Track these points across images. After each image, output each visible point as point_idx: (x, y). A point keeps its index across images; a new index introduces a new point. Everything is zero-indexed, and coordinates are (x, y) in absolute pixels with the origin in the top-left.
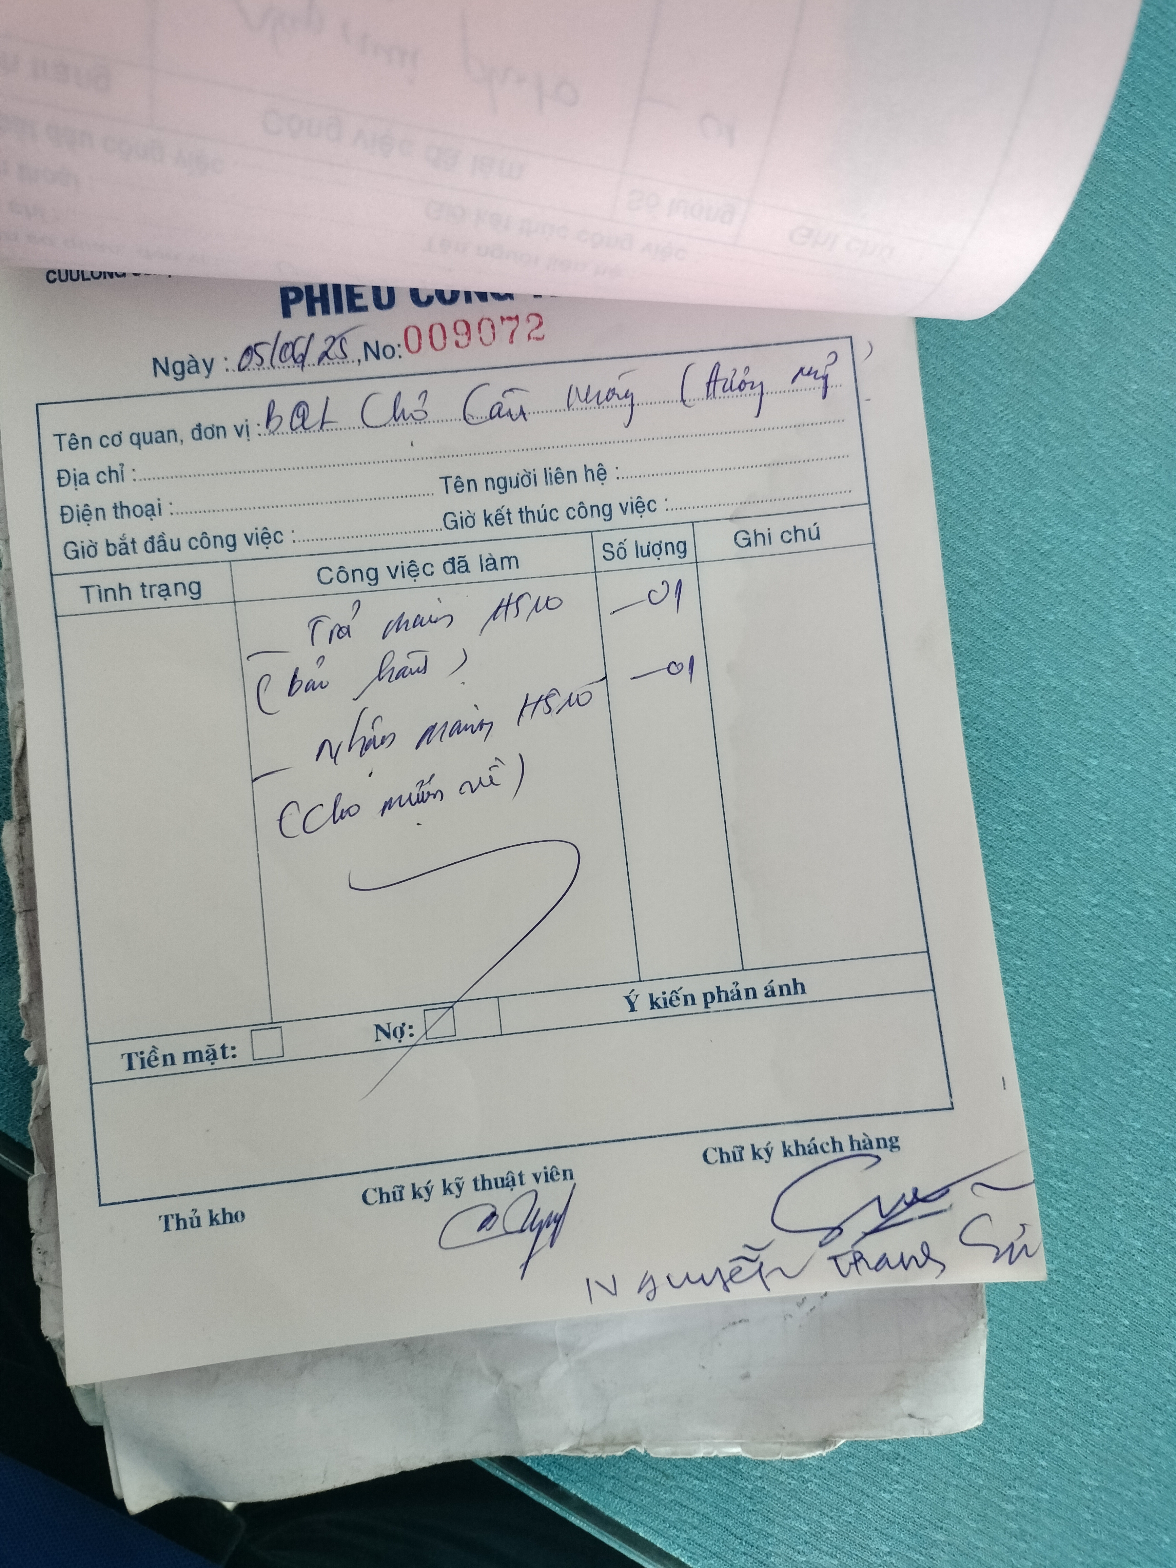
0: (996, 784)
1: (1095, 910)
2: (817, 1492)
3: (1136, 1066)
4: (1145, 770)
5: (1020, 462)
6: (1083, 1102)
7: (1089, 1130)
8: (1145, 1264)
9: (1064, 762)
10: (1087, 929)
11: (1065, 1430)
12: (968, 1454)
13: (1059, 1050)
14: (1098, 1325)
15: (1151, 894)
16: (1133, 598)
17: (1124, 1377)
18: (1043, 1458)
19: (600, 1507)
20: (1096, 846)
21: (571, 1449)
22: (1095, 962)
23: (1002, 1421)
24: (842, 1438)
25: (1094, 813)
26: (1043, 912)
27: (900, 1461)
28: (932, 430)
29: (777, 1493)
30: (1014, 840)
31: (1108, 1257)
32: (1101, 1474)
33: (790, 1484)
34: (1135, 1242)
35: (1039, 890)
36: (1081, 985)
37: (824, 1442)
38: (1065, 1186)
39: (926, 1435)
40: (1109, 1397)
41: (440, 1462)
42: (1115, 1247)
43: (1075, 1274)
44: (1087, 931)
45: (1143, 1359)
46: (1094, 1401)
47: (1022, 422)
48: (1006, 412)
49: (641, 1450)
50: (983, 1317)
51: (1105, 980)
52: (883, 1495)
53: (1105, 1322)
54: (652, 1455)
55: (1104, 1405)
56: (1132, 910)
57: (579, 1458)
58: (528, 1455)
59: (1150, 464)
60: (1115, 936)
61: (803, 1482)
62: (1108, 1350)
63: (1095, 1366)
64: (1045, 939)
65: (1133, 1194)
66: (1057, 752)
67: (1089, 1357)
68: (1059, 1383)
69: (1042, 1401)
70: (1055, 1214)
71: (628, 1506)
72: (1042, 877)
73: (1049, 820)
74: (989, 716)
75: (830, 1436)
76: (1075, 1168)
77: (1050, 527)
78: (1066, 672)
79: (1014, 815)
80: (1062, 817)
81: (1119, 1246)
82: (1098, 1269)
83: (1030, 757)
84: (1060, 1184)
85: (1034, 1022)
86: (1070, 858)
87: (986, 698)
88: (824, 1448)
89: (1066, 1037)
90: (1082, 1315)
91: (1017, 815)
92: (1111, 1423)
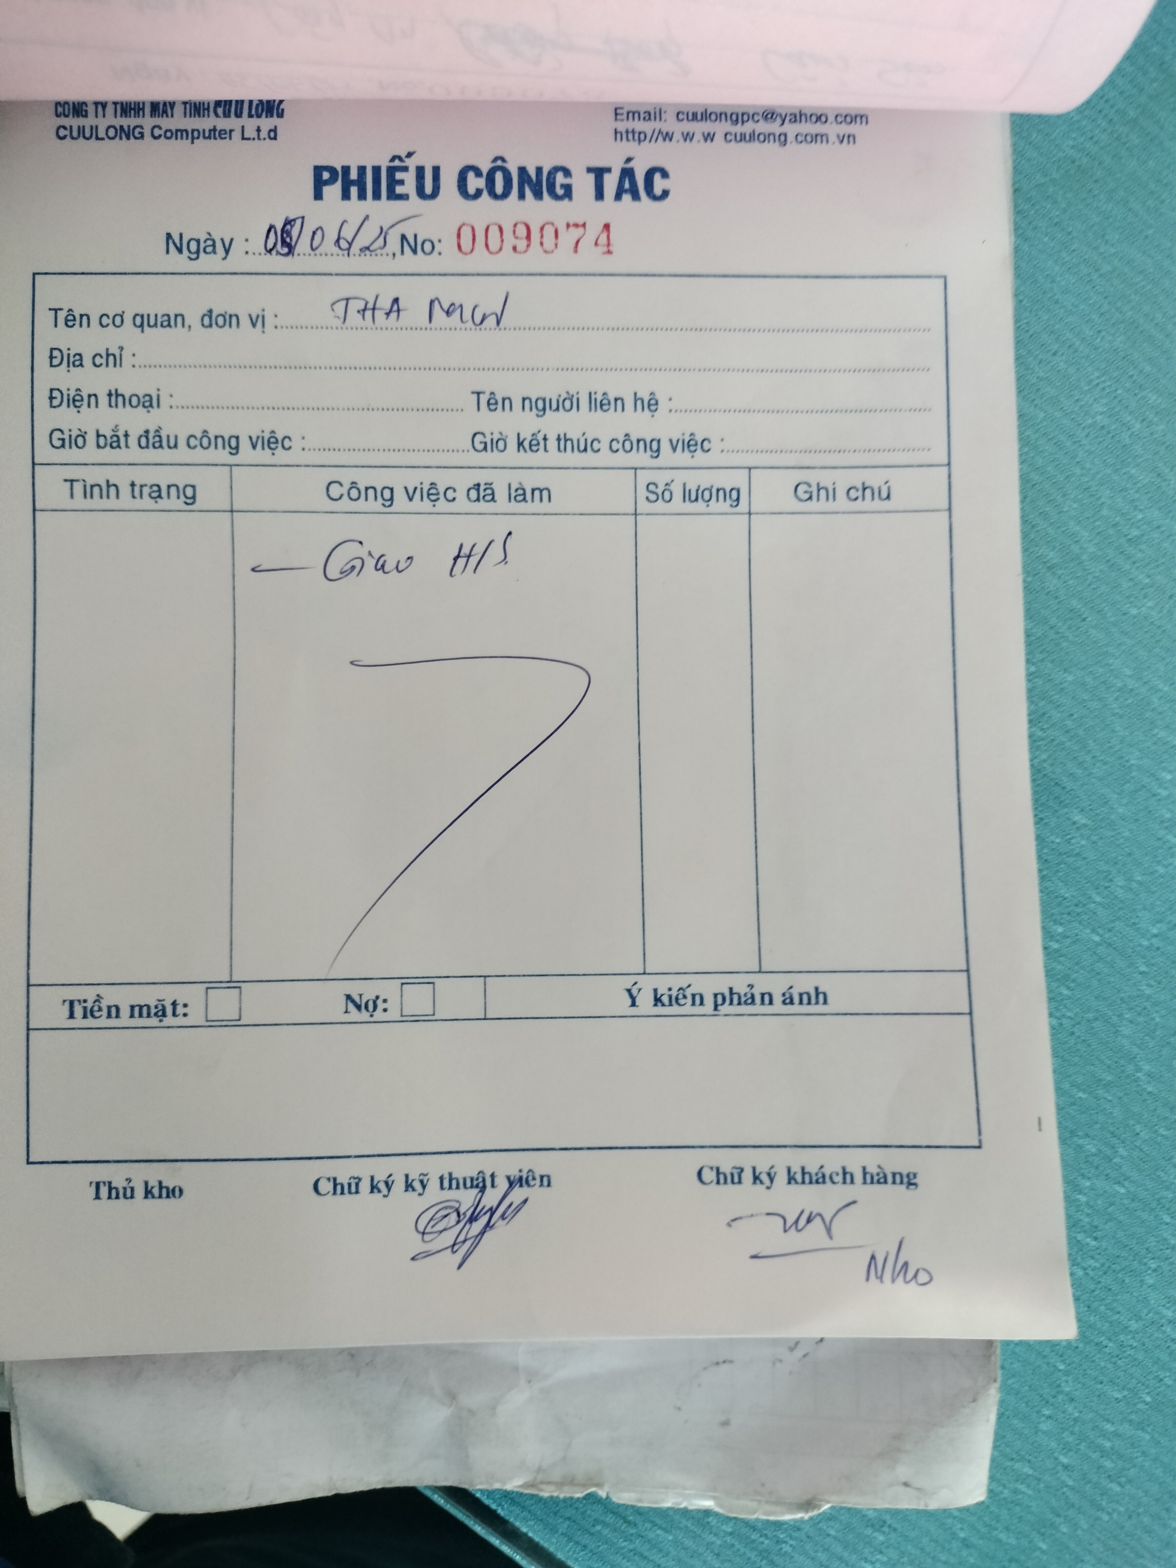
0: (1057, 790)
1: (1154, 940)
2: (793, 1554)
5: (1113, 436)
6: (1122, 1151)
7: (1126, 1183)
9: (1134, 774)
10: (1144, 960)
11: (1071, 1513)
12: (962, 1529)
13: (1100, 1092)
14: (1117, 1399)
17: (1140, 1459)
18: (1044, 1540)
20: (1161, 870)
21: (525, 1486)
22: (1149, 997)
23: (1002, 1496)
24: (827, 1503)
25: (1162, 832)
27: (886, 1529)
29: (747, 1552)
30: (1072, 856)
31: (1134, 1325)
33: (762, 1543)
34: (1165, 1312)
35: (1095, 913)
36: (1131, 1022)
37: (807, 1505)
38: (1094, 1243)
39: (920, 1508)
40: (1123, 1480)
42: (1143, 1315)
43: (1096, 1340)
45: (1162, 1441)
46: (1105, 1482)
47: (1120, 392)
48: (1103, 379)
49: (602, 1494)
50: (995, 1381)
53: (1124, 1397)
54: (613, 1499)
55: (1118, 1489)
57: (533, 1496)
58: (479, 1488)
64: (1096, 969)
66: (1127, 761)
67: (1104, 1435)
68: (1067, 1459)
69: (1047, 1478)
72: (1098, 899)
73: (1113, 836)
74: (1056, 715)
75: (815, 1498)
76: (1107, 1223)
77: (1141, 510)
78: (1146, 673)
79: (1074, 827)
80: (1126, 834)
81: (1147, 1315)
82: (1122, 1337)
83: (1098, 764)
84: (1088, 1240)
85: (1076, 1059)
86: (1132, 881)
87: (1055, 694)
88: (807, 1512)
89: (1109, 1078)
90: (1099, 1386)
91: (1078, 828)
92: (1122, 1509)
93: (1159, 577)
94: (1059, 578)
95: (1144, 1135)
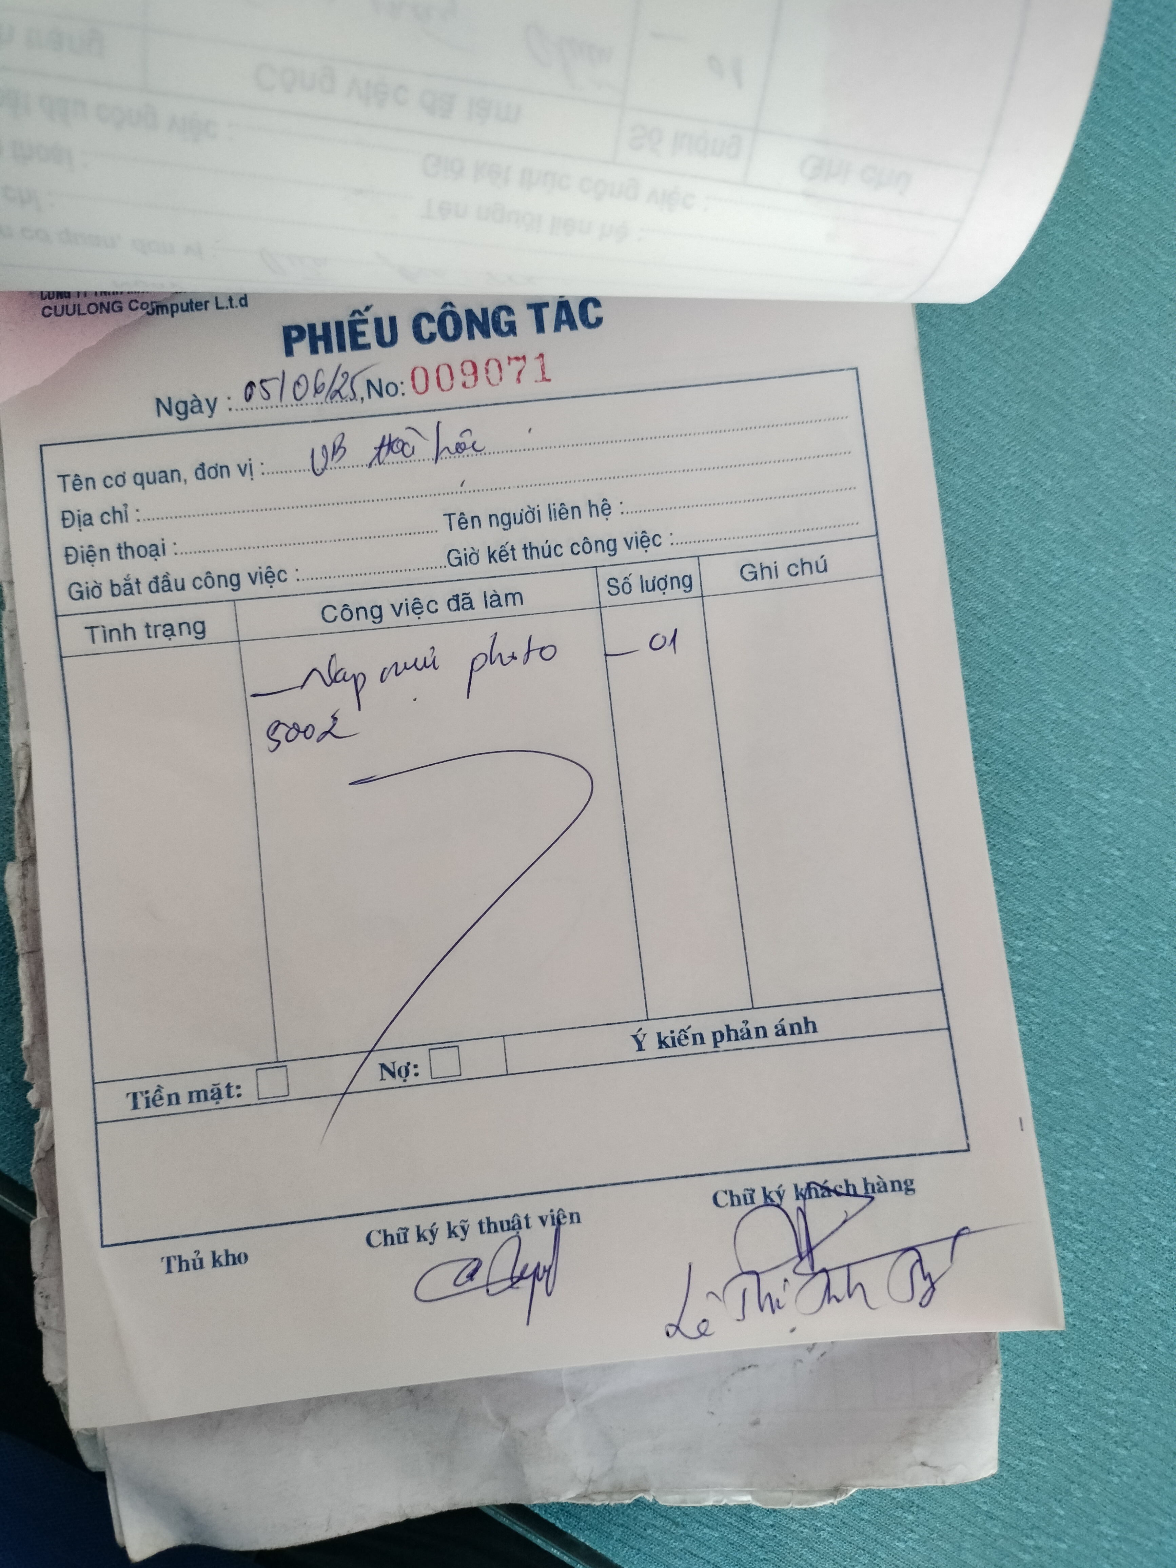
0: (1005, 818)
1: (1108, 946)
2: (831, 1540)
3: (1152, 1105)
4: (1158, 804)
5: (1027, 494)
6: (1098, 1141)
7: (1105, 1170)
8: (1163, 1307)
9: (1075, 797)
10: (1100, 965)
11: (1084, 1478)
12: (985, 1503)
13: (1073, 1088)
14: (1116, 1370)
15: (1165, 930)
16: (1143, 630)
17: (1143, 1423)
18: (1061, 1506)
19: (609, 1556)
20: (1108, 881)
21: (578, 1497)
22: (1109, 999)
23: (1019, 1469)
24: (854, 1487)
25: (1106, 847)
26: (1055, 949)
27: (914, 1509)
28: (937, 463)
29: (789, 1542)
30: (1025, 876)
31: (1125, 1300)
32: (1121, 1523)
33: (802, 1532)
34: (1152, 1285)
35: (1051, 926)
36: (1095, 1022)
37: (836, 1491)
38: (1080, 1228)
39: (940, 1484)
40: (1128, 1444)
41: (445, 1509)
42: (1133, 1290)
43: (1091, 1317)
44: (1100, 967)
45: (1162, 1405)
46: (1112, 1447)
47: (1029, 454)
48: (1013, 444)
49: (649, 1498)
50: (997, 1363)
51: (1119, 1018)
52: (897, 1544)
53: (1123, 1367)
54: (660, 1503)
55: (1123, 1452)
56: (1146, 946)
57: (588, 1506)
58: (535, 1503)
59: (1158, 495)
60: (1129, 973)
61: (816, 1530)
62: (1126, 1396)
63: (1112, 1412)
64: (1058, 977)
65: (1150, 1236)
66: (1068, 786)
67: (1106, 1403)
68: (1076, 1429)
69: (1058, 1448)
70: (1070, 1256)
71: (637, 1554)
72: (1054, 913)
73: (1061, 855)
74: (998, 751)
75: (841, 1484)
76: (1090, 1208)
77: (1059, 559)
78: (1076, 705)
79: (1025, 850)
80: (1073, 852)
81: (1136, 1289)
82: (1115, 1313)
83: (1041, 791)
84: (1075, 1226)
85: (1048, 1061)
86: (1083, 893)
87: (995, 732)
88: (836, 1497)
89: (1080, 1075)
90: (1099, 1359)
91: (1028, 850)
92: (1130, 1471)
93: (1080, 618)
94: (990, 626)
95: (1117, 1125)
